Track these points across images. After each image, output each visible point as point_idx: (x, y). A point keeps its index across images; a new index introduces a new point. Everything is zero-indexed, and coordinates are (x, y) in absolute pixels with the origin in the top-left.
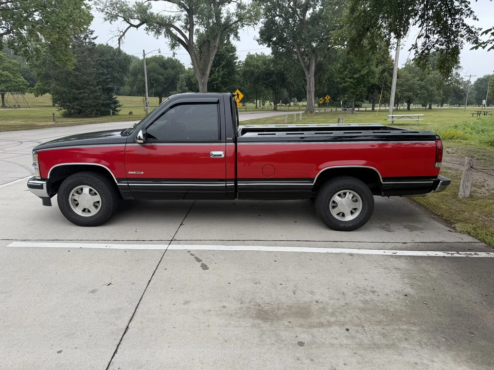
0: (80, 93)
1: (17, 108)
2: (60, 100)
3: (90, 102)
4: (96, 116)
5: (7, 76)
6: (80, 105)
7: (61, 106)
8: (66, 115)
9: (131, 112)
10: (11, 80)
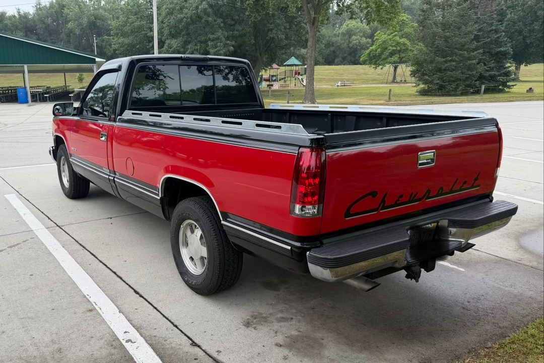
0: (446, 62)
1: (403, 83)
2: (420, 73)
3: (457, 74)
4: (464, 93)
5: (404, 44)
6: (442, 79)
7: (419, 80)
8: (424, 93)
9: (530, 89)
10: (407, 49)
